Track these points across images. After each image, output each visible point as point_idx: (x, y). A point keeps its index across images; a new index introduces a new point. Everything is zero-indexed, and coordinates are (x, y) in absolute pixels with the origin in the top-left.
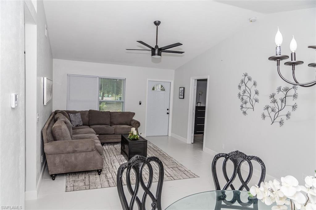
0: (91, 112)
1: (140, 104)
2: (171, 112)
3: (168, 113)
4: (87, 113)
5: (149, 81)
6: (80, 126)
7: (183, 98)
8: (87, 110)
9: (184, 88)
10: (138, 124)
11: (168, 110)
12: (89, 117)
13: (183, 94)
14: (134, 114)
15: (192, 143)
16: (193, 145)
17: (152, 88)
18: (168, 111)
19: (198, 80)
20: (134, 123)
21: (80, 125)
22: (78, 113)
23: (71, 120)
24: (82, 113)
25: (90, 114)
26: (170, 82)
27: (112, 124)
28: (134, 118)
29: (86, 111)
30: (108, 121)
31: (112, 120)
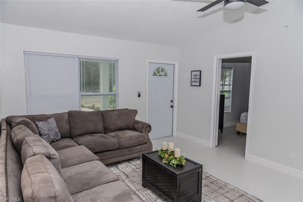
0: (71, 114)
1: (139, 96)
2: (175, 104)
3: (172, 107)
4: (66, 116)
5: (149, 63)
6: (57, 141)
7: (200, 86)
8: (66, 112)
9: (200, 71)
10: (148, 127)
11: (171, 101)
12: (70, 124)
13: (199, 80)
14: (135, 112)
15: (216, 146)
16: (217, 148)
17: (153, 72)
18: (171, 104)
19: (224, 61)
20: (142, 128)
21: (57, 139)
22: (51, 118)
23: (41, 133)
24: (58, 117)
25: (70, 118)
26: (174, 65)
27: (106, 130)
28: (137, 118)
29: (64, 113)
30: (100, 127)
31: (106, 125)
